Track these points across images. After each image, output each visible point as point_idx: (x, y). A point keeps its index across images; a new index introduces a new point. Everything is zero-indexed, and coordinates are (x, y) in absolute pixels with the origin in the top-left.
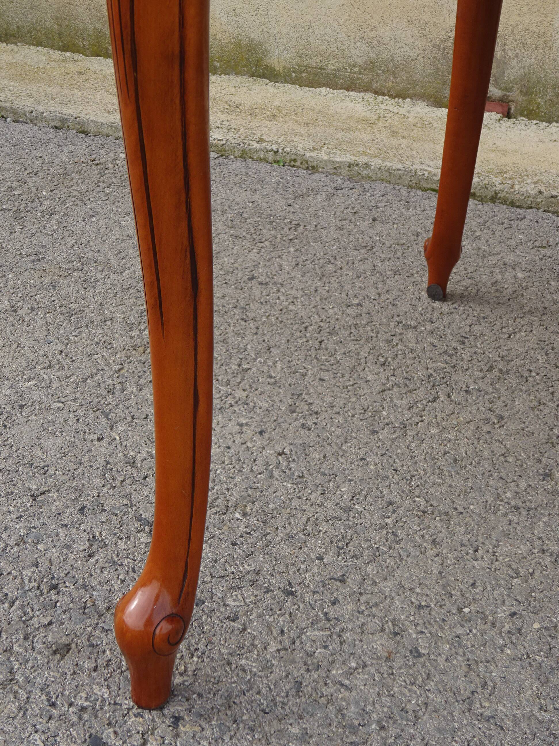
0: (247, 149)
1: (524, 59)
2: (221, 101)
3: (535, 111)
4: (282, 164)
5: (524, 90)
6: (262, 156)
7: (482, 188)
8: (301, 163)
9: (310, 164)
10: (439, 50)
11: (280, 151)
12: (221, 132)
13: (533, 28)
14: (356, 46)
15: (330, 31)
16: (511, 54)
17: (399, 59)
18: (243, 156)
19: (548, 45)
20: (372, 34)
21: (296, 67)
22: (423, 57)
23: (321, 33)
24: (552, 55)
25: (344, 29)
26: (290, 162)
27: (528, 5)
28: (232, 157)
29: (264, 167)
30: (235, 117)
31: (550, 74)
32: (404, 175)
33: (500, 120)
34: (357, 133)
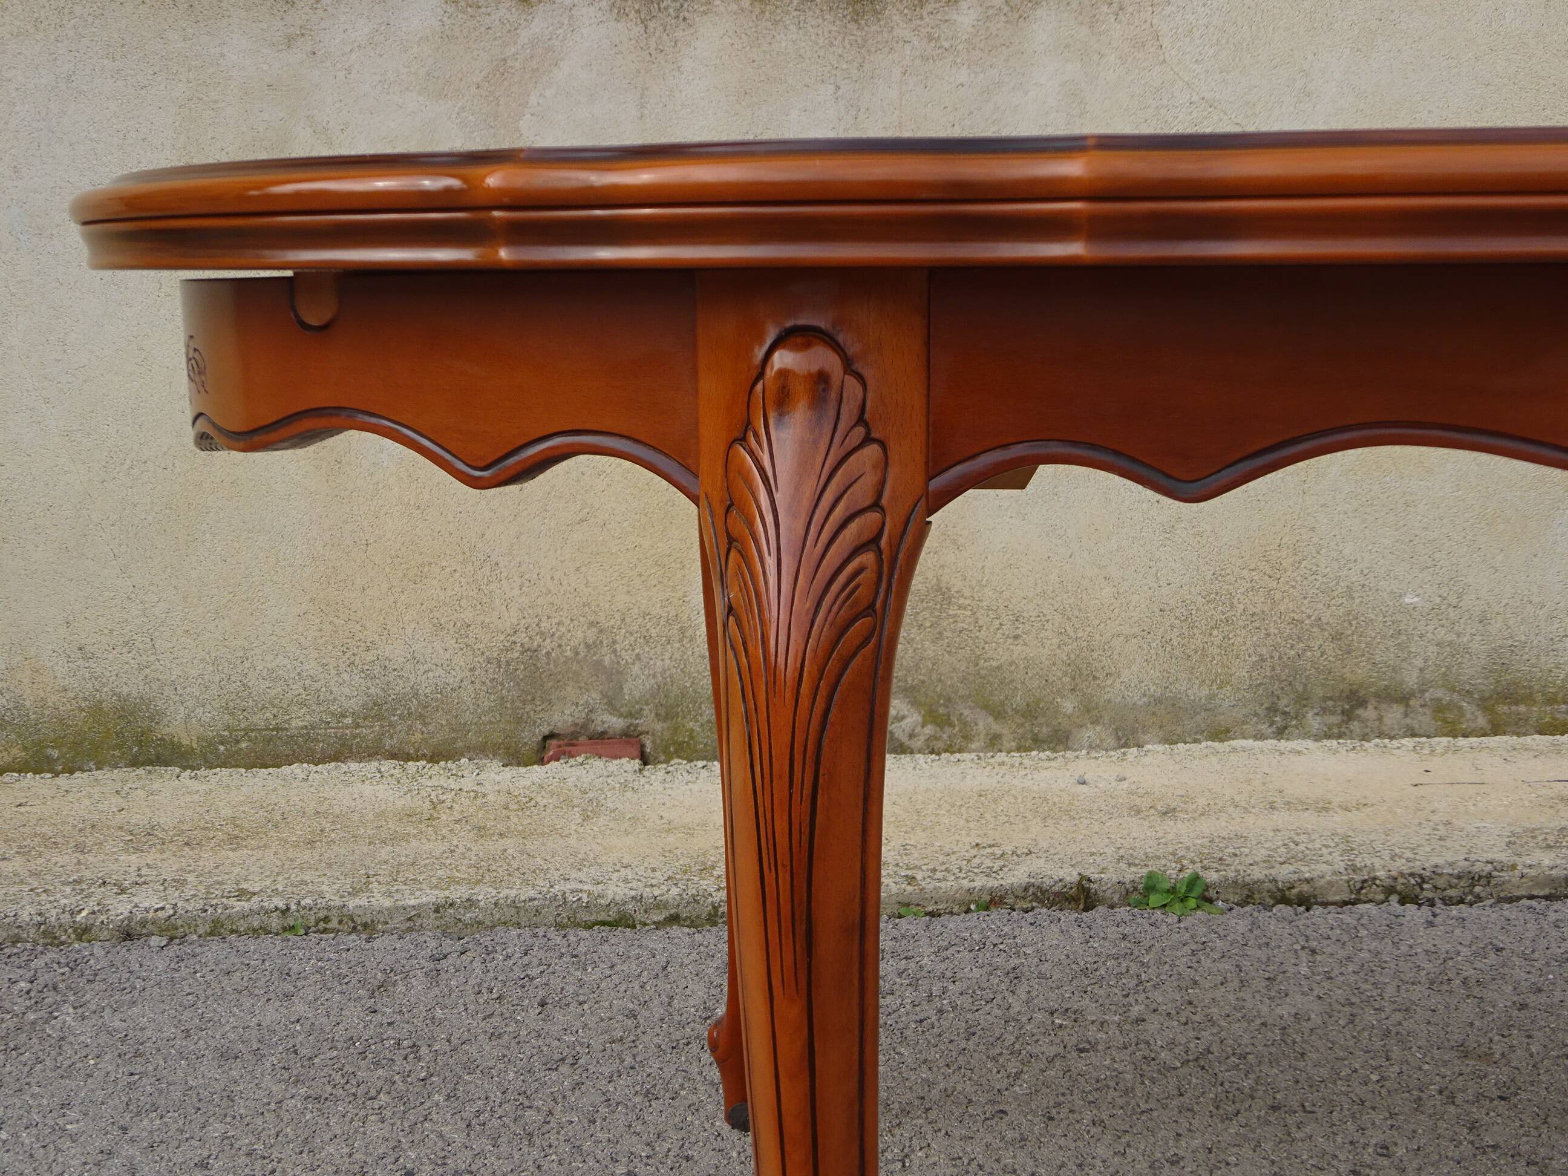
0: (223, 917)
1: (652, 662)
2: (109, 827)
3: (688, 743)
4: (302, 932)
5: (663, 712)
6: (256, 924)
7: (688, 903)
8: (340, 922)
9: (358, 920)
10: (499, 667)
11: (293, 907)
12: (150, 891)
13: (656, 611)
14: (341, 681)
15: (286, 661)
16: (627, 656)
17: (428, 690)
18: (217, 929)
19: (688, 635)
20: (370, 657)
21: (226, 733)
22: (472, 682)
23: (269, 666)
24: (696, 649)
25: (315, 654)
26: (317, 924)
27: (640, 575)
28: (195, 937)
29: (272, 945)
30: (158, 856)
31: (700, 680)
32: (543, 907)
33: (640, 770)
34: (414, 843)
